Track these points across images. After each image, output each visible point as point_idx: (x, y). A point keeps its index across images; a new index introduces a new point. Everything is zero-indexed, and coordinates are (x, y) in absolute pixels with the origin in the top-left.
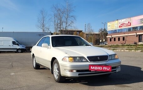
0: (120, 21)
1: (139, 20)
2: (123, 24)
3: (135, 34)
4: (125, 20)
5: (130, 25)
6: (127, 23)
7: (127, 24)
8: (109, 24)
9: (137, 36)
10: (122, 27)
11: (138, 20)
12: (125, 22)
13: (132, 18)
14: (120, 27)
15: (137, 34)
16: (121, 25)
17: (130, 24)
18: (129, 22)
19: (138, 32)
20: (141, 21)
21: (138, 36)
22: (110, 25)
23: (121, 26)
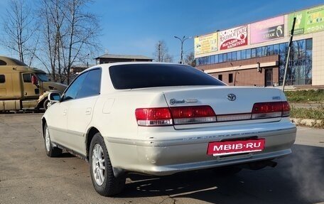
0: (223, 32)
1: (265, 30)
2: (230, 40)
3: (257, 66)
4: (233, 29)
5: (246, 44)
6: (239, 38)
7: (238, 41)
8: (197, 41)
9: (261, 71)
10: (226, 48)
11: (263, 30)
12: (234, 35)
13: (249, 25)
14: (222, 48)
15: (262, 65)
16: (225, 43)
17: (244, 42)
18: (243, 35)
19: (263, 62)
20: (271, 33)
21: (263, 70)
22: (200, 43)
23: (224, 45)
